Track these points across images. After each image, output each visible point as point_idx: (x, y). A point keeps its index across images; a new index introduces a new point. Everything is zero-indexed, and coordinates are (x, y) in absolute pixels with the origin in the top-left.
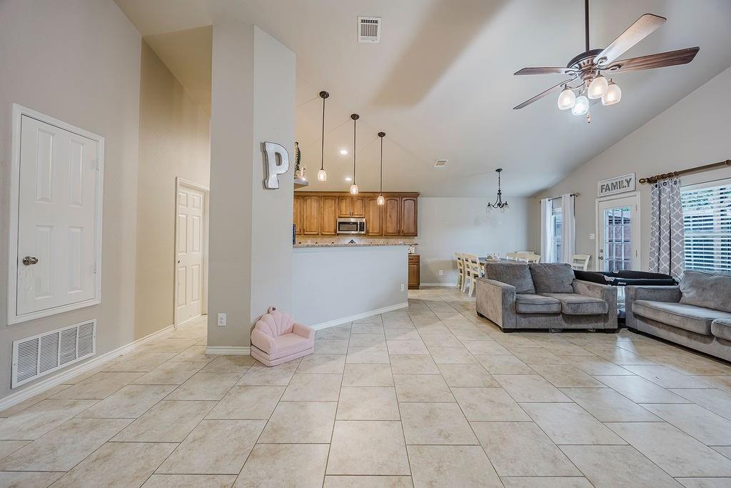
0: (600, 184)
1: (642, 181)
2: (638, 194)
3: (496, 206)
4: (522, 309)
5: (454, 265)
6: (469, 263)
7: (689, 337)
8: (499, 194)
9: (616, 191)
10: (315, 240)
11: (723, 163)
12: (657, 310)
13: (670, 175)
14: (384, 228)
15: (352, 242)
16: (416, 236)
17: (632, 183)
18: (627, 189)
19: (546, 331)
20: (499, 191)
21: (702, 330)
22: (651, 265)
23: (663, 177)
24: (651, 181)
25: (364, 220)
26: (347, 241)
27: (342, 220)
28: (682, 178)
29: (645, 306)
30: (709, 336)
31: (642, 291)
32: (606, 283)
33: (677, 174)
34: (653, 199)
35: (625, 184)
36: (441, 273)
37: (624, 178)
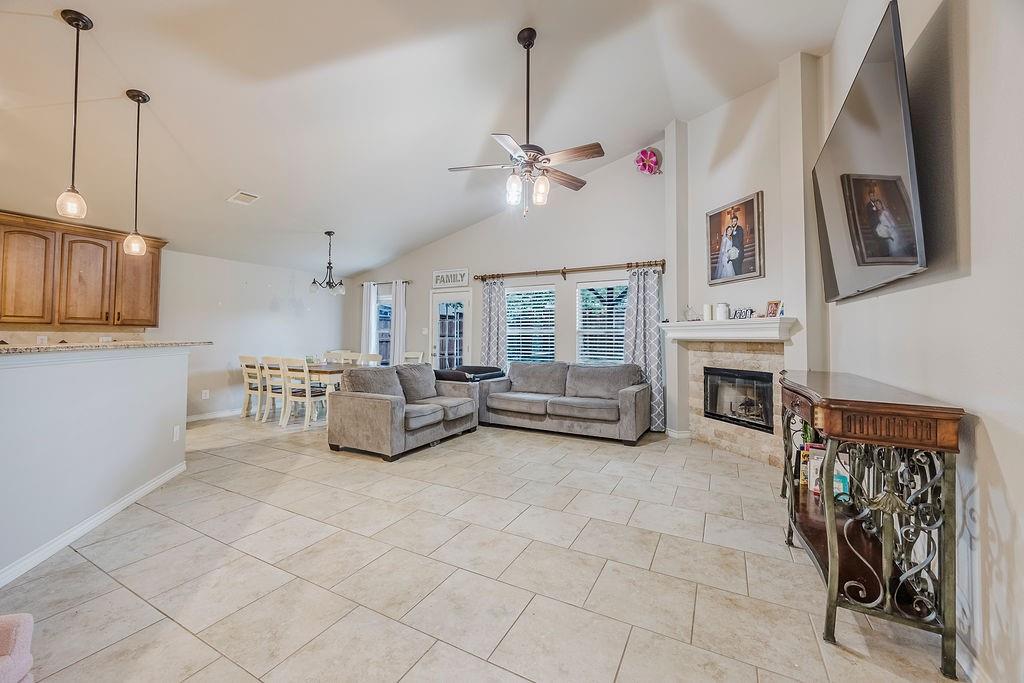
0: (435, 274)
1: (476, 278)
2: (470, 289)
3: (324, 285)
4: (414, 424)
5: (235, 379)
6: (267, 372)
7: (530, 419)
8: (330, 267)
9: (451, 284)
11: (533, 273)
12: (510, 400)
13: (498, 276)
16: (155, 325)
17: (466, 278)
18: (460, 284)
19: (427, 446)
20: (330, 264)
21: (542, 411)
22: (482, 359)
23: (493, 277)
24: (483, 279)
28: (506, 280)
29: (498, 398)
30: (546, 415)
31: (492, 384)
32: (467, 380)
33: (503, 276)
34: (484, 296)
35: (459, 278)
36: (206, 394)
37: (458, 271)
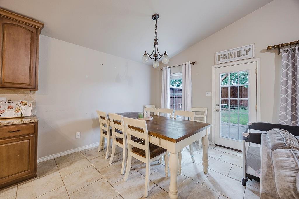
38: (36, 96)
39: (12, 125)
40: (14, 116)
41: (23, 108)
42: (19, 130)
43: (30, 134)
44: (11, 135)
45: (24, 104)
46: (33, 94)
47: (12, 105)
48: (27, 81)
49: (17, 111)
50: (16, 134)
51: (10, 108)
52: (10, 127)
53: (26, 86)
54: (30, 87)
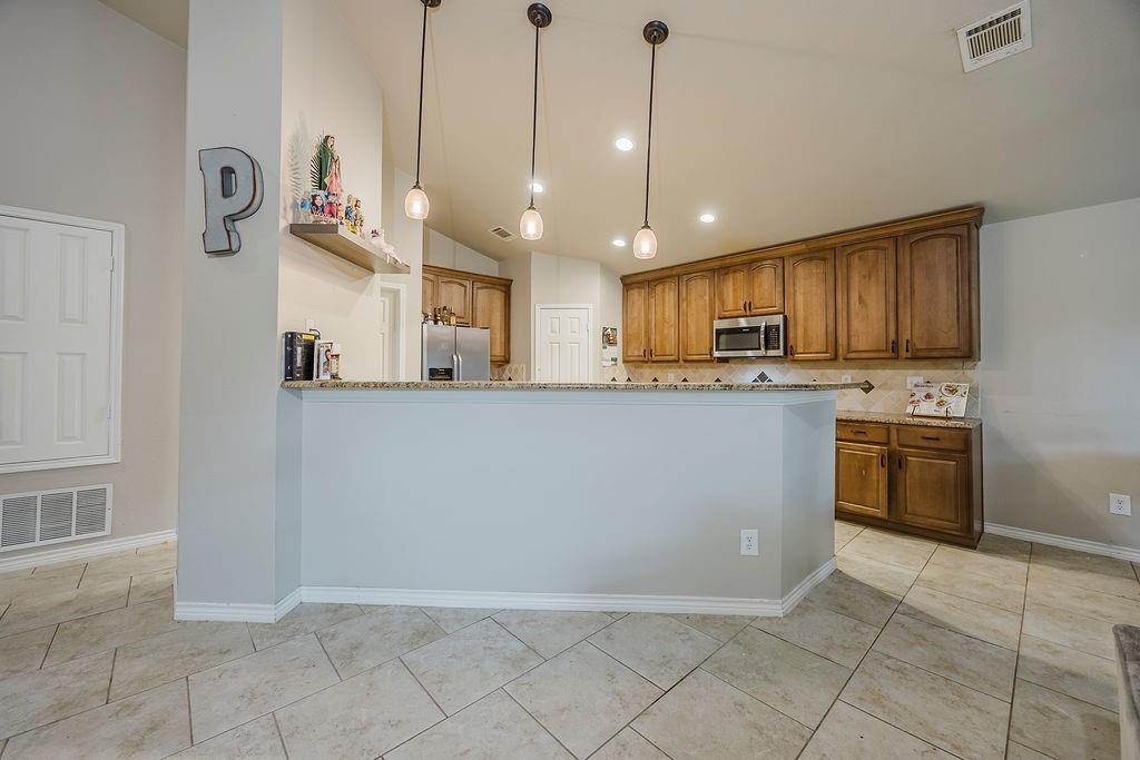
10: (683, 373)
14: (842, 340)
15: (763, 377)
25: (778, 320)
26: (748, 375)
27: (725, 324)
38: (978, 374)
39: (926, 426)
40: (935, 414)
41: (950, 399)
42: (937, 439)
43: (956, 451)
44: (925, 443)
45: (953, 391)
46: (973, 368)
47: (932, 391)
48: (953, 342)
49: (940, 404)
50: (933, 444)
51: (928, 396)
52: (922, 429)
53: (952, 354)
54: (959, 354)
